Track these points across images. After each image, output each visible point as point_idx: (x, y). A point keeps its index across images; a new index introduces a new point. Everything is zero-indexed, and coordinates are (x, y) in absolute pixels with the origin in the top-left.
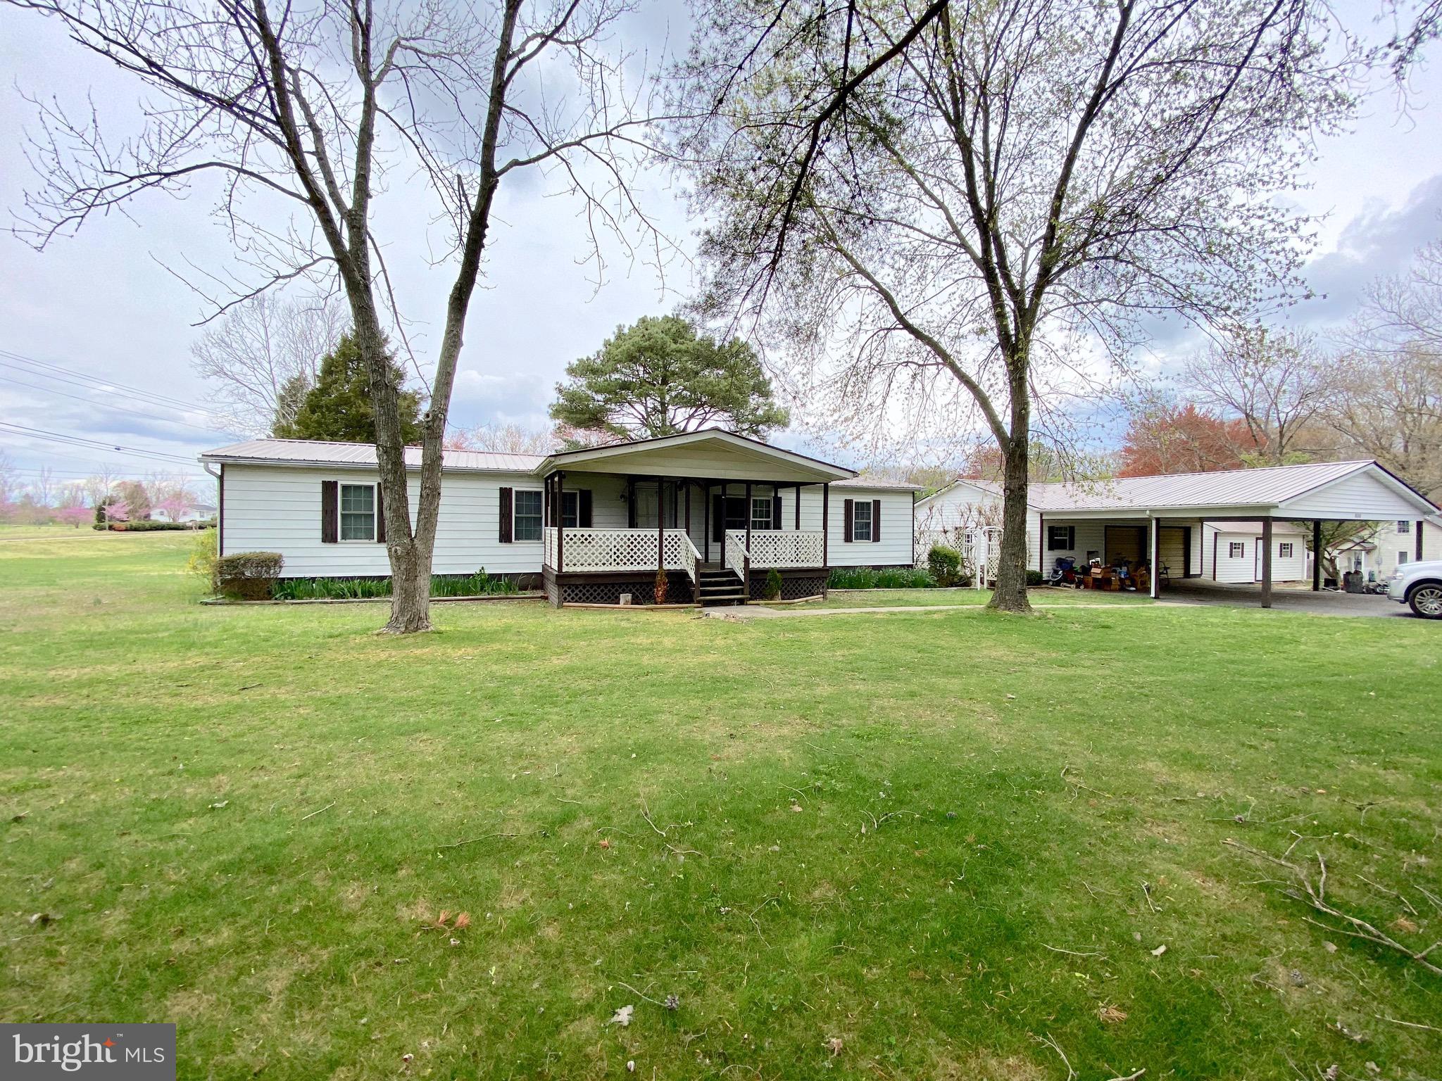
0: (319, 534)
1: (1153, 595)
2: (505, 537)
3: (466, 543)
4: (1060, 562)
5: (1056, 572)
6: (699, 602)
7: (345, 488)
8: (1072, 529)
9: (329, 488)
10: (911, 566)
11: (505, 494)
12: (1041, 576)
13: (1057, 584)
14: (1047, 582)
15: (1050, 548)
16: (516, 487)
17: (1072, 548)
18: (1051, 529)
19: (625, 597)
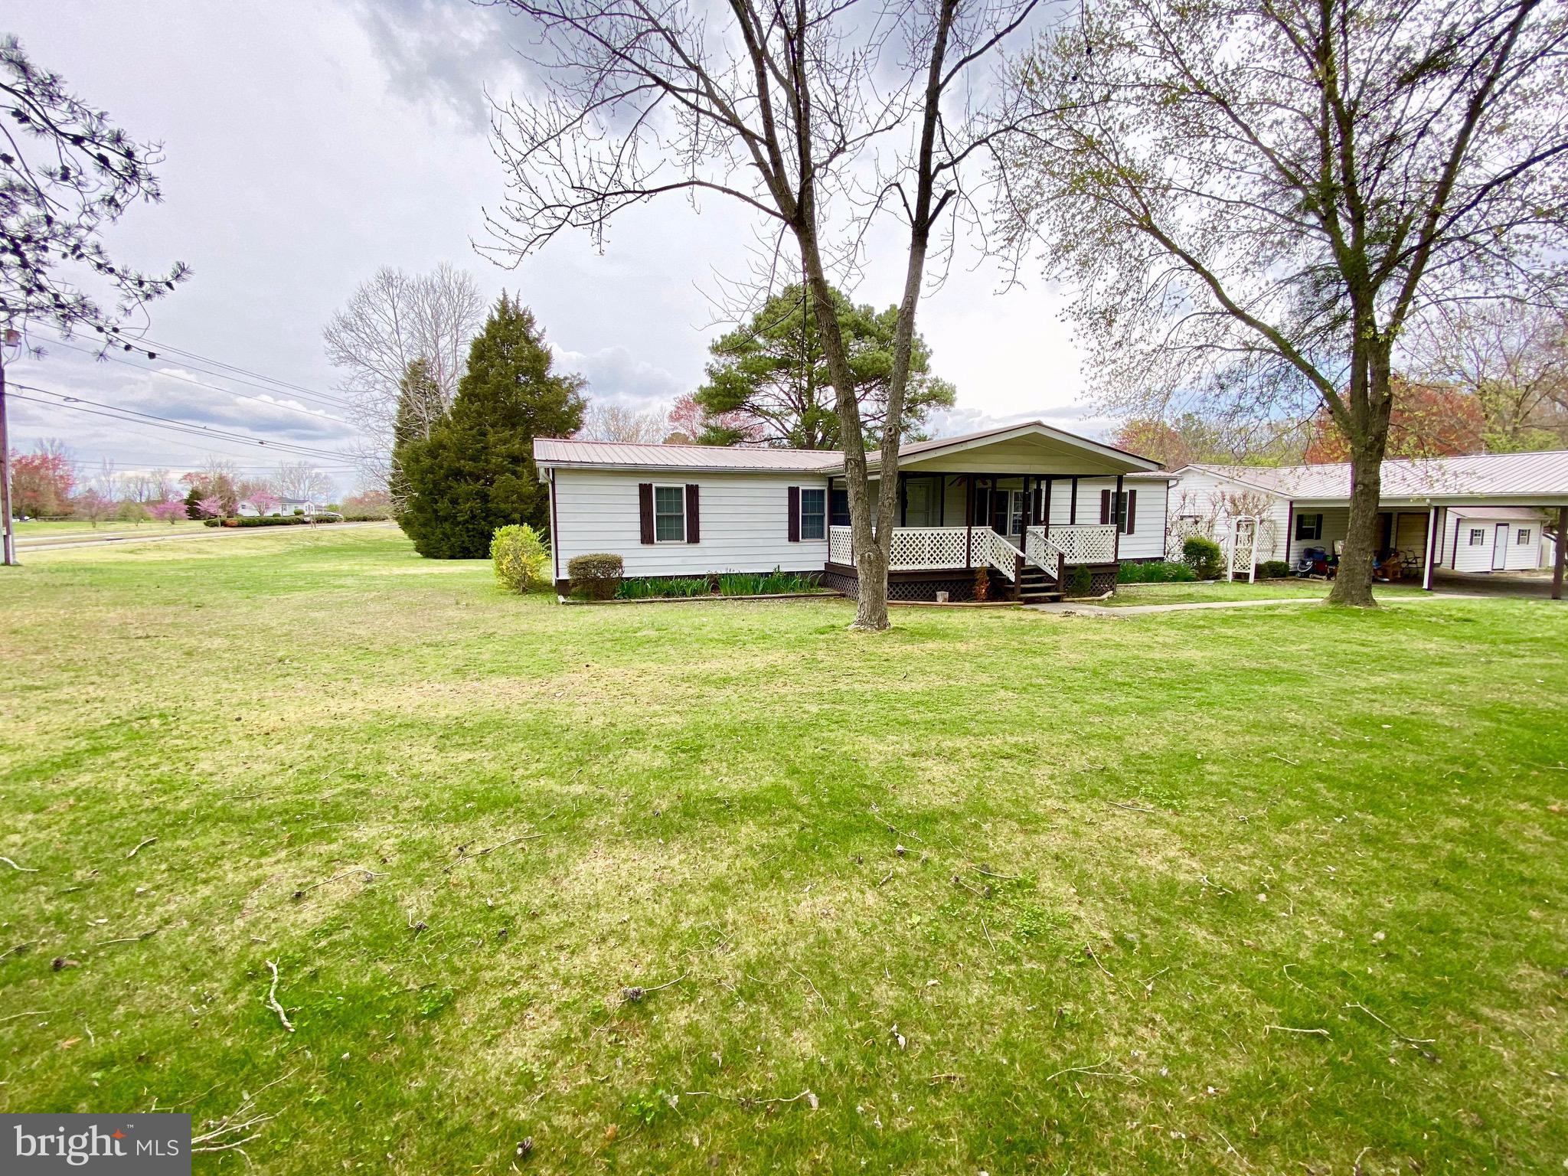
0: (638, 536)
1: (1425, 586)
2: (793, 537)
3: (761, 542)
4: (1309, 553)
5: (1303, 563)
6: (1020, 599)
7: (658, 489)
8: (1320, 518)
9: (645, 491)
10: (1162, 559)
11: (793, 492)
12: (1287, 566)
13: (1306, 575)
14: (1294, 573)
15: (1298, 538)
16: (803, 486)
17: (1318, 537)
18: (1300, 518)
19: (942, 596)
